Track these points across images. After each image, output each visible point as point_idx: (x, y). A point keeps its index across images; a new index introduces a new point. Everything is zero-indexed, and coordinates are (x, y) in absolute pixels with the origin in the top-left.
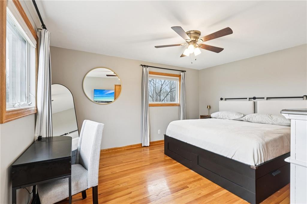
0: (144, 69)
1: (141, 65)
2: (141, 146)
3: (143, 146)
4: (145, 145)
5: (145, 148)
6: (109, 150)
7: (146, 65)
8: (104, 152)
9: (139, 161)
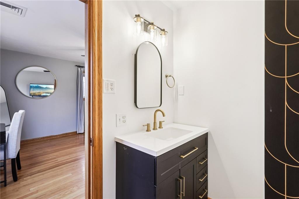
0: (79, 69)
1: (76, 66)
2: (76, 134)
3: (78, 133)
4: (80, 133)
5: (80, 135)
6: (44, 138)
7: (81, 66)
8: (39, 140)
9: (70, 143)
